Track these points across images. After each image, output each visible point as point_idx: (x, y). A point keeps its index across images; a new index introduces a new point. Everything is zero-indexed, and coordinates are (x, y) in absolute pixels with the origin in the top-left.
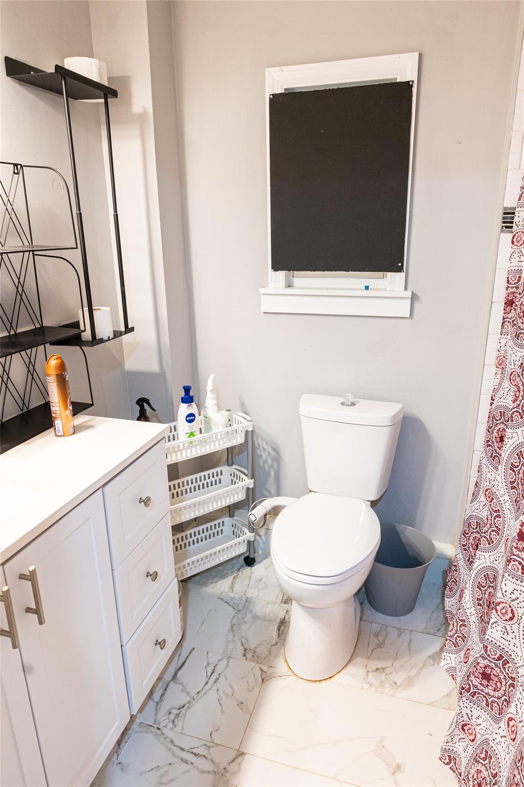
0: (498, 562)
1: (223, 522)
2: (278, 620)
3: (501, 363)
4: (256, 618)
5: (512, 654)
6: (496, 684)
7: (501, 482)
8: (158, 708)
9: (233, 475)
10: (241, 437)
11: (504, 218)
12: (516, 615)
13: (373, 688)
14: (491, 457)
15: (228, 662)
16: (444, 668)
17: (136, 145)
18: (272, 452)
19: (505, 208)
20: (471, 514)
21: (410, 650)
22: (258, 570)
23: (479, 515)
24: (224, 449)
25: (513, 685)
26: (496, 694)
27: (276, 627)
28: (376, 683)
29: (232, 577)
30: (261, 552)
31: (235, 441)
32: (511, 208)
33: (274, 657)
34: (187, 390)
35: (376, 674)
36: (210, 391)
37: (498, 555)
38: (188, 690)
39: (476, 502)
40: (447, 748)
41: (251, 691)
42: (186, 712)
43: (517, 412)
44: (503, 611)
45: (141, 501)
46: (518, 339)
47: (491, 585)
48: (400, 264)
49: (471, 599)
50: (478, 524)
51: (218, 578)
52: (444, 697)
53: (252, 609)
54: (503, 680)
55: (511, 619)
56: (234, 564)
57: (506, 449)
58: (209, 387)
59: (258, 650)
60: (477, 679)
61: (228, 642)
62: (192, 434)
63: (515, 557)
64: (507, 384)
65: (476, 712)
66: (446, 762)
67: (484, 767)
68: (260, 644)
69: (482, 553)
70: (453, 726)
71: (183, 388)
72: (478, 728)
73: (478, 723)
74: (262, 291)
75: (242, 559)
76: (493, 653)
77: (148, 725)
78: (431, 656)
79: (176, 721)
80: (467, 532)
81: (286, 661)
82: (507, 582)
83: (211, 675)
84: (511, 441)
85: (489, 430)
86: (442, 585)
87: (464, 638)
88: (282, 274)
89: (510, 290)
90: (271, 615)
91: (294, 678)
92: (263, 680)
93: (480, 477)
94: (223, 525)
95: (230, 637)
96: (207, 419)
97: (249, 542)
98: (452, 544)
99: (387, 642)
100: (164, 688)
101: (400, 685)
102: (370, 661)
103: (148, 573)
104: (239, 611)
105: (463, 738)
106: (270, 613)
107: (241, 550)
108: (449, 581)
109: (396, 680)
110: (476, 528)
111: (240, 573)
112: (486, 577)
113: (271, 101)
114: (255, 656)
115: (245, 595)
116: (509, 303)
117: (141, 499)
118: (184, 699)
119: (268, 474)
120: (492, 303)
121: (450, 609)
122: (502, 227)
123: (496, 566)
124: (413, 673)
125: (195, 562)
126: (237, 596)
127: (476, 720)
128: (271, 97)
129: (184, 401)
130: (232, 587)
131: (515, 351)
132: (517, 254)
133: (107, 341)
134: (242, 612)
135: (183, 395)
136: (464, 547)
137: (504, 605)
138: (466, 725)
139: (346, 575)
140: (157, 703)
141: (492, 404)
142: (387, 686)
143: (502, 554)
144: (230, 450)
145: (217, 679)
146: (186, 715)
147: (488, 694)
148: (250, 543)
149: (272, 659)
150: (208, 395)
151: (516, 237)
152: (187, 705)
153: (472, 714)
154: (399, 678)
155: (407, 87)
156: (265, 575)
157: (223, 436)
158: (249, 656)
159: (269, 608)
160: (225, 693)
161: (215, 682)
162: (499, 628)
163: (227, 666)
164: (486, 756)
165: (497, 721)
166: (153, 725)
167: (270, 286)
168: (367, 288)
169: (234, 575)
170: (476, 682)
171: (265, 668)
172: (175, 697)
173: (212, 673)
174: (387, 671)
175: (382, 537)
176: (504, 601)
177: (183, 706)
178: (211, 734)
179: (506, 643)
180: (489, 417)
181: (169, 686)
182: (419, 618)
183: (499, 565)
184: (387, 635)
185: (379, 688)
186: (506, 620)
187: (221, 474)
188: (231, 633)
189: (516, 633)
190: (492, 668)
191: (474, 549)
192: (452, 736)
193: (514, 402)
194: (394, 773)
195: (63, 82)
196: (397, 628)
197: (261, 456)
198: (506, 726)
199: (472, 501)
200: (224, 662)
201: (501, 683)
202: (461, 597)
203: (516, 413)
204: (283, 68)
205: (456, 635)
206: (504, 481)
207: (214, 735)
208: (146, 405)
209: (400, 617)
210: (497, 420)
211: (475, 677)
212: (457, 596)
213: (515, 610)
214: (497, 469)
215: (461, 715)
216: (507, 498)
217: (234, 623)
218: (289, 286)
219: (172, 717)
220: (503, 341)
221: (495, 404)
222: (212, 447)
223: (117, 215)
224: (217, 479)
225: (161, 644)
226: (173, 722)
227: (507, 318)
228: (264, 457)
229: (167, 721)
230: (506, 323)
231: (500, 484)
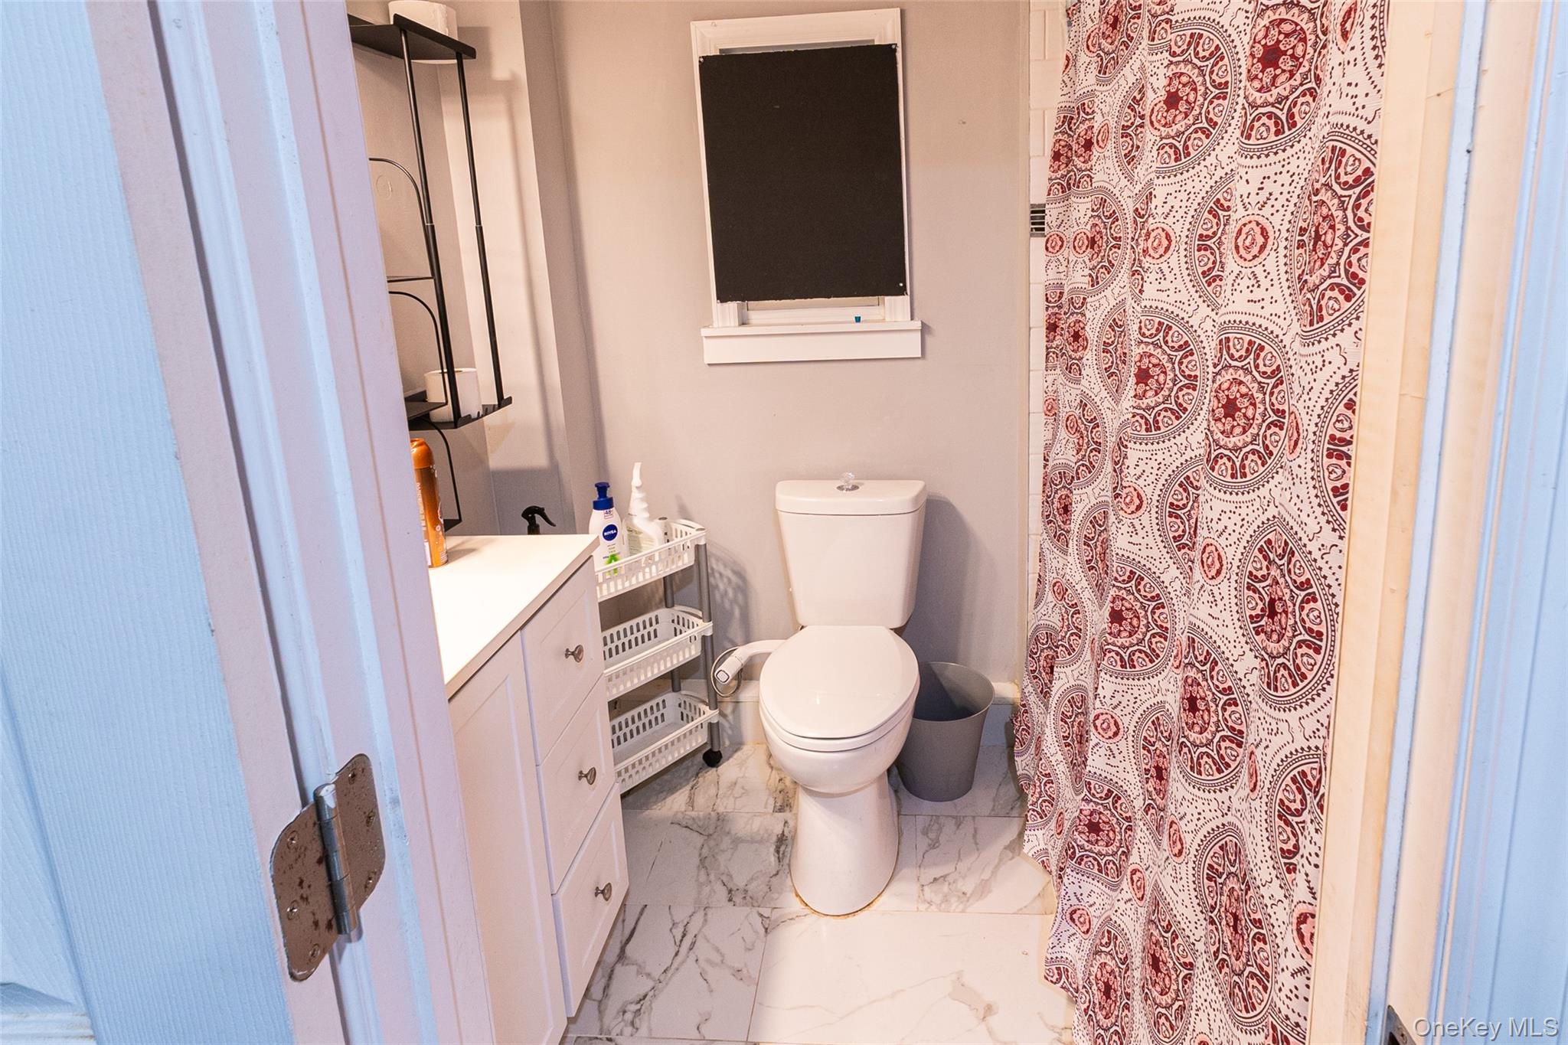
0: (1085, 675)
1: (664, 701)
2: (774, 839)
3: (1051, 409)
4: (737, 841)
5: (1122, 784)
6: (1107, 835)
7: (1074, 565)
8: (602, 1008)
9: (676, 621)
10: (689, 556)
11: (1032, 218)
12: (1121, 727)
13: (933, 907)
14: (1055, 537)
15: (706, 914)
16: (1030, 855)
17: (502, 126)
18: (734, 579)
19: (1032, 206)
20: (1037, 623)
21: (976, 844)
22: (728, 770)
23: (1048, 623)
24: (659, 580)
25: (1130, 828)
26: (1110, 850)
27: (772, 849)
28: (937, 899)
29: (688, 787)
30: (727, 743)
31: (680, 564)
32: (1039, 205)
33: (778, 893)
34: (602, 489)
35: (935, 886)
36: (637, 488)
37: (1083, 666)
38: (648, 969)
39: (1042, 604)
40: (1054, 956)
41: (750, 950)
42: (650, 1005)
43: (1083, 465)
44: (1105, 726)
45: (567, 654)
46: (1070, 372)
47: (1080, 711)
48: (901, 285)
49: (1055, 739)
50: (1049, 636)
51: (665, 793)
52: (1035, 898)
53: (730, 829)
54: (1116, 826)
55: (1116, 734)
56: (688, 768)
57: (1075, 518)
58: (636, 481)
59: (750, 887)
60: (1082, 835)
61: (700, 885)
62: (613, 558)
63: (1110, 647)
64: (1063, 434)
65: (1087, 887)
66: (1054, 980)
67: (1109, 956)
68: (752, 879)
69: (1062, 670)
70: (1059, 919)
71: (596, 486)
72: (1092, 909)
73: (1091, 902)
74: (704, 332)
75: (700, 757)
76: (1099, 791)
77: (590, 1039)
78: (1009, 846)
79: (637, 1020)
80: (1035, 651)
81: (797, 895)
82: (1105, 684)
83: (681, 941)
84: (1080, 506)
85: (1047, 501)
86: (1005, 746)
87: (1051, 801)
88: (732, 306)
89: (1051, 311)
90: (761, 832)
91: (815, 916)
92: (766, 929)
93: (1044, 568)
94: (664, 707)
95: (703, 878)
96: (634, 534)
97: (710, 725)
98: (1013, 681)
99: (942, 839)
100: (607, 976)
101: (971, 895)
102: (922, 869)
103: (581, 772)
104: (709, 836)
105: (1074, 934)
106: (759, 830)
107: (700, 741)
108: (1018, 731)
109: (964, 889)
110: (1047, 642)
111: (701, 780)
112: (1072, 702)
113: (702, 66)
114: (748, 898)
115: (713, 810)
116: (1052, 328)
117: (567, 650)
118: (644, 985)
119: (731, 614)
120: (1030, 329)
121: (1025, 772)
122: (1032, 229)
123: (1082, 683)
124: (986, 875)
125: (630, 768)
126: (701, 814)
127: (1088, 900)
128: (702, 60)
129: (597, 506)
130: (691, 802)
131: (1068, 389)
132: (1054, 264)
133: (477, 419)
134: (715, 836)
135: (596, 497)
136: (1034, 675)
137: (1105, 716)
138: (1075, 912)
139: (880, 731)
140: (600, 1002)
141: (1045, 466)
142: (953, 900)
143: (1088, 664)
144: (667, 581)
145: (693, 944)
146: (652, 1009)
147: (1099, 854)
148: (713, 729)
149: (775, 896)
150: (633, 494)
151: (1050, 242)
152: (651, 994)
153: (1081, 891)
154: (968, 885)
155: (888, 51)
156: (741, 775)
157: (663, 557)
158: (738, 899)
159: (756, 825)
160: (709, 961)
161: (691, 949)
162: (1102, 751)
163: (706, 920)
164: (1109, 939)
165: (1115, 887)
166: (599, 1036)
167: (715, 325)
168: (858, 319)
169: (691, 784)
170: (1081, 840)
171: (766, 912)
172: (628, 985)
173: (683, 937)
174: (950, 879)
175: (921, 678)
176: (1104, 711)
177: (645, 997)
178: (698, 1028)
179: (1113, 770)
180: (1045, 485)
181: (615, 972)
182: (981, 798)
183: (1086, 680)
184: (940, 829)
185: (943, 906)
186: (1110, 738)
187: (657, 622)
188: (703, 872)
189: (1125, 753)
190: (1101, 813)
191: (1047, 673)
192: (1058, 935)
193: (1078, 453)
194: (984, 1017)
195: (403, 38)
196: (953, 817)
197: (717, 587)
198: (1130, 884)
199: (1036, 606)
200: (700, 916)
201: (1114, 832)
202: (1038, 748)
203: (1082, 468)
204: (716, 22)
205: (1041, 800)
206: (1078, 561)
207: (702, 1029)
208: (538, 518)
209: (956, 801)
210: (1056, 485)
211: (1080, 833)
212: (1032, 749)
213: (1118, 720)
214: (1065, 553)
215: (1067, 898)
216: (1084, 583)
217: (704, 855)
218: (743, 324)
219: (629, 1016)
220: (1050, 379)
221: (1051, 464)
222: (641, 578)
223: (481, 228)
224: (651, 630)
225: (605, 892)
226: (632, 1023)
227: (1051, 347)
228: (721, 586)
229: (622, 1024)
230: (1051, 354)
231: (1074, 568)
